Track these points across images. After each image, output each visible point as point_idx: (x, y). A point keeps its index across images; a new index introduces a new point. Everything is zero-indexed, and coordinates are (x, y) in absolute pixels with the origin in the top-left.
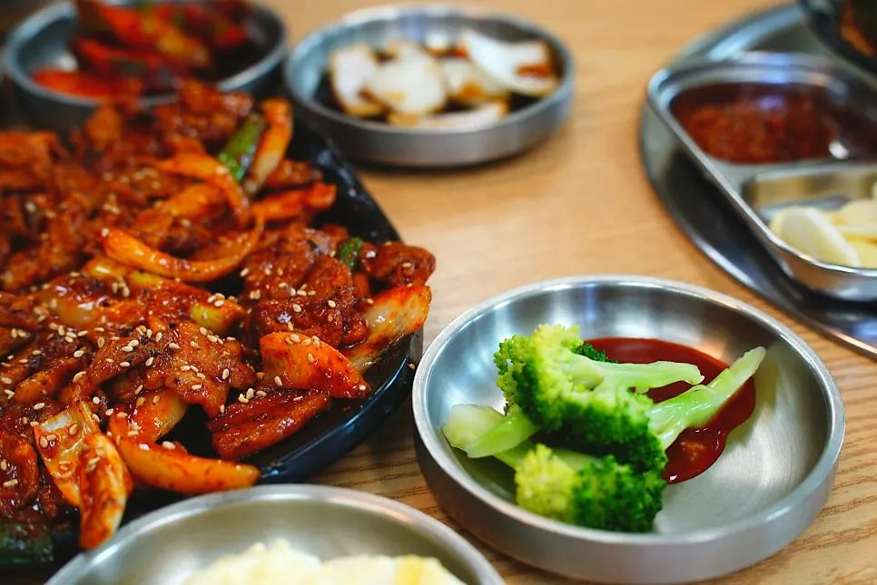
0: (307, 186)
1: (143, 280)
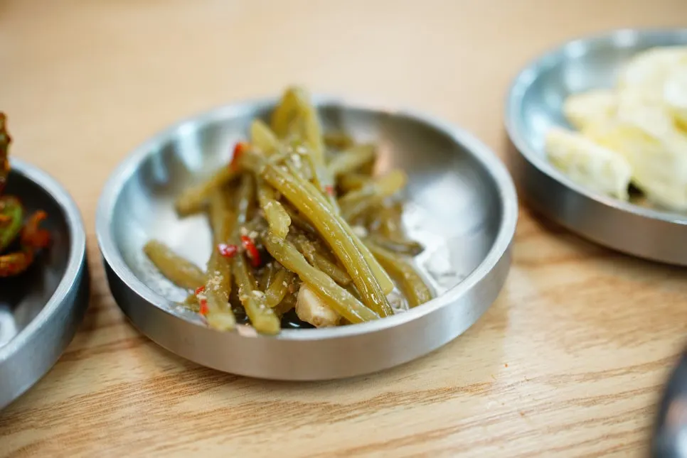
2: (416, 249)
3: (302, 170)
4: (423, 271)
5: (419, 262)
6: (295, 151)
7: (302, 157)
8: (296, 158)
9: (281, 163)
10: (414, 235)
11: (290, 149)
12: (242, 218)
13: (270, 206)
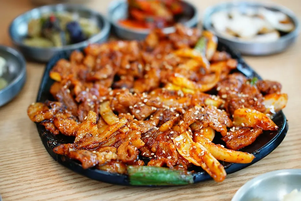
0: (226, 60)
1: (188, 91)
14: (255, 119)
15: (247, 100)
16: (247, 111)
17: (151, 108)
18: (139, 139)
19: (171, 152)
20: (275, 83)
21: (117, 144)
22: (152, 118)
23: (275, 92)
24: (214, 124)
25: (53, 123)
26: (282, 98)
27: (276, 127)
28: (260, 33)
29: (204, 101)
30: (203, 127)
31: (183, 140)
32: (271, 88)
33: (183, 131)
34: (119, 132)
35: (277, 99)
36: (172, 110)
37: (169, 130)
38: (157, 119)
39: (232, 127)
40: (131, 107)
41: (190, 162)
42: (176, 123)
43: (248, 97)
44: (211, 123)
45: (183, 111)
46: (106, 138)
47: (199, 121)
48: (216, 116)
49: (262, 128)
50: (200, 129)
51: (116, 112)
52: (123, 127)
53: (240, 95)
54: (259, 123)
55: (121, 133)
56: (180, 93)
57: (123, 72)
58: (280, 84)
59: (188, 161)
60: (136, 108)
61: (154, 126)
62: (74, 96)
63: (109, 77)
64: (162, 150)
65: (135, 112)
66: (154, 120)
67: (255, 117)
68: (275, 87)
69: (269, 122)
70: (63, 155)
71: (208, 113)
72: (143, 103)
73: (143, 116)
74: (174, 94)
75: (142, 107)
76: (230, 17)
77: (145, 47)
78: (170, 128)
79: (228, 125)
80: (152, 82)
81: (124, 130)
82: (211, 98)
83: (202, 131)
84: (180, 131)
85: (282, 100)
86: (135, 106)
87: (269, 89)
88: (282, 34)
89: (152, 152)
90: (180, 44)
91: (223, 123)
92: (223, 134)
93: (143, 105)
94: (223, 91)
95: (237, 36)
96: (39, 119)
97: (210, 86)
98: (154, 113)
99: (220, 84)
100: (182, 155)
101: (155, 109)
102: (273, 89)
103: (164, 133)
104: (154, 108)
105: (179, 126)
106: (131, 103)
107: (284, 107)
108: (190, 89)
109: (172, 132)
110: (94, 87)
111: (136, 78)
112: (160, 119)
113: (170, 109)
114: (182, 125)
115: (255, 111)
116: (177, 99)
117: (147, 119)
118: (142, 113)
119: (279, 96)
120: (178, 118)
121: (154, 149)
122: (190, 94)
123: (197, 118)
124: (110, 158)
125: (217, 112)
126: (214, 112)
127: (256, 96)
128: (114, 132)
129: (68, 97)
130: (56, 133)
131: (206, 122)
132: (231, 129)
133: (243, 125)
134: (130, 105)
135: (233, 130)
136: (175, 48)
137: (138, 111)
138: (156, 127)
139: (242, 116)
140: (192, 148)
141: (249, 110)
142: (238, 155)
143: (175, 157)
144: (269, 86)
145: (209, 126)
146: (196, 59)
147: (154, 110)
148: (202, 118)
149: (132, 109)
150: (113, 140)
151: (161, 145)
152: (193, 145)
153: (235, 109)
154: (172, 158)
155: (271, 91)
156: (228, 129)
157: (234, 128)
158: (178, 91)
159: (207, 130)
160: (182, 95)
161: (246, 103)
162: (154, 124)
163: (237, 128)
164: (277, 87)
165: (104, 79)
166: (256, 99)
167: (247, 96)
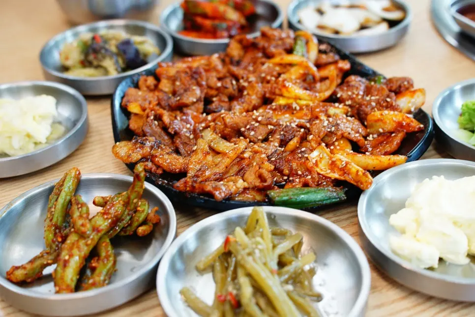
0: (336, 62)
1: (303, 102)
2: (319, 298)
3: (260, 258)
4: (322, 310)
5: (320, 305)
6: (257, 248)
7: (261, 250)
8: (257, 251)
9: (249, 254)
10: (318, 289)
11: (254, 246)
12: (229, 279)
13: (243, 280)
14: (394, 121)
15: (378, 102)
16: (383, 114)
17: (267, 127)
18: (266, 163)
19: (309, 171)
20: (404, 79)
21: (241, 173)
22: (271, 138)
23: (407, 89)
24: (349, 133)
25: (152, 161)
26: (418, 94)
27: (422, 126)
28: (363, 27)
29: (327, 111)
30: (336, 139)
31: (319, 155)
32: (402, 85)
33: (315, 145)
34: (240, 158)
35: (412, 96)
36: (293, 125)
37: (298, 148)
38: (278, 138)
39: (368, 135)
40: (243, 129)
41: (333, 179)
42: (304, 139)
43: (378, 99)
44: (345, 133)
45: (308, 125)
46: (227, 167)
47: (331, 133)
48: (347, 125)
49: (405, 131)
50: (334, 142)
51: (226, 137)
52: (243, 152)
53: (368, 98)
54: (400, 124)
55: (243, 159)
56: (294, 105)
57: (214, 92)
58: (411, 79)
59: (330, 178)
60: (249, 129)
61: (276, 147)
62: (165, 128)
63: (198, 100)
64: (296, 170)
65: (249, 135)
66: (274, 140)
67: (394, 119)
68: (406, 83)
69: (412, 121)
70: (184, 191)
71: (339, 122)
72: (257, 121)
73: (260, 138)
74: (288, 108)
75: (256, 127)
76: (320, 12)
77: (227, 60)
78: (298, 146)
79: (363, 133)
80: (255, 99)
81: (246, 155)
82: (335, 107)
83: (336, 143)
84: (312, 147)
85: (418, 97)
86: (248, 127)
87: (400, 87)
88: (392, 23)
89: (285, 175)
90: (273, 50)
91: (358, 132)
92: (360, 144)
93: (257, 124)
94: (345, 96)
95: (337, 32)
96: (135, 159)
97: (327, 94)
98: (272, 133)
99: (338, 90)
100: (322, 173)
101: (272, 127)
102: (404, 85)
103: (293, 152)
104: (270, 127)
105: (309, 142)
106: (241, 125)
107: (423, 104)
108: (305, 100)
109: (303, 149)
110: (184, 114)
111: (232, 98)
112: (282, 138)
113: (291, 125)
114: (312, 139)
115: (392, 112)
116: (293, 113)
117: (266, 140)
118: (257, 134)
119: (414, 92)
120: (303, 133)
121: (286, 172)
122: (307, 106)
123: (329, 130)
124: (242, 187)
125: (348, 121)
126: (344, 121)
127: (388, 96)
128: (234, 158)
129: (158, 130)
130: (160, 171)
131: (339, 133)
132: (368, 138)
133: (381, 130)
134: (241, 127)
135: (370, 138)
136: (269, 56)
137: (252, 133)
138: (280, 147)
139: (378, 120)
140: (330, 162)
141: (386, 112)
142: (389, 159)
143: (315, 176)
144: (399, 83)
145: (343, 137)
146: (299, 65)
147: (271, 129)
148: (333, 129)
149: (245, 131)
150: (236, 169)
151: (294, 165)
152: (331, 158)
153: (366, 114)
154: (312, 177)
155: (402, 89)
156: (365, 137)
157: (371, 136)
158: (292, 104)
159: (342, 142)
160: (298, 108)
161: (378, 106)
162: (277, 144)
163: (375, 136)
164: (408, 83)
165: (194, 103)
166: (388, 100)
167: (377, 97)
